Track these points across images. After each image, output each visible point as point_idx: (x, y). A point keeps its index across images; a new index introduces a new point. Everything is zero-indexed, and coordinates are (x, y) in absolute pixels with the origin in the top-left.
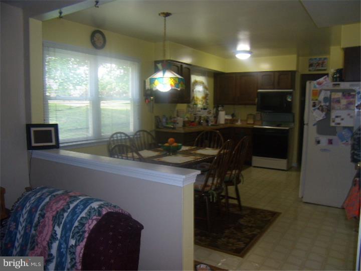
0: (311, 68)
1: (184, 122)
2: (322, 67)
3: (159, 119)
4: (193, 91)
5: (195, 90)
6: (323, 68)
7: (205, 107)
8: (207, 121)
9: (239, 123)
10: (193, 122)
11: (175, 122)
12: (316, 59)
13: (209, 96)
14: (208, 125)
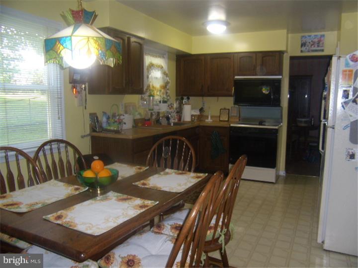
0: (303, 49)
1: (136, 122)
2: (318, 46)
3: (97, 117)
4: (148, 77)
5: (150, 76)
6: (319, 48)
7: (166, 100)
8: (168, 118)
9: (209, 121)
10: (149, 120)
11: (120, 122)
12: (310, 36)
13: (169, 85)
14: (169, 124)
